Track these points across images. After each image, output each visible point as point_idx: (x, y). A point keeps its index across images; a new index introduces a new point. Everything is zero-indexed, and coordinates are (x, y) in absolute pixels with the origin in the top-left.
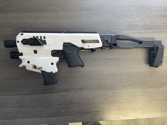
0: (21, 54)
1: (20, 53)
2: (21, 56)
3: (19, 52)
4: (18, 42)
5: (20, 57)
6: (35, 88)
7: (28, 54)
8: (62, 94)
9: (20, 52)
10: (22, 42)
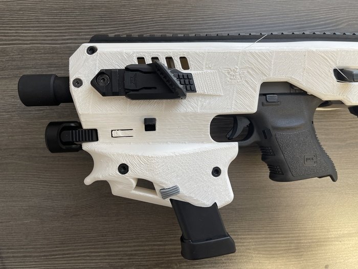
0: (92, 135)
1: (88, 130)
4: (78, 83)
5: (87, 146)
9: (85, 126)
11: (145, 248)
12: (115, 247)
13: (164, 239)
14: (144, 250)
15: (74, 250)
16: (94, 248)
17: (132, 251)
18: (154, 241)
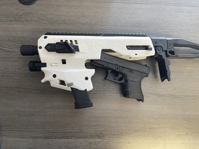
0: (45, 65)
2: (45, 67)
3: (42, 62)
4: (41, 48)
5: (43, 69)
6: (55, 129)
7: (54, 65)
8: (92, 140)
10: (46, 48)
11: (59, 130)
12: (47, 129)
13: (67, 127)
14: (58, 131)
15: (31, 129)
16: (39, 129)
17: (54, 131)
18: (62, 127)
